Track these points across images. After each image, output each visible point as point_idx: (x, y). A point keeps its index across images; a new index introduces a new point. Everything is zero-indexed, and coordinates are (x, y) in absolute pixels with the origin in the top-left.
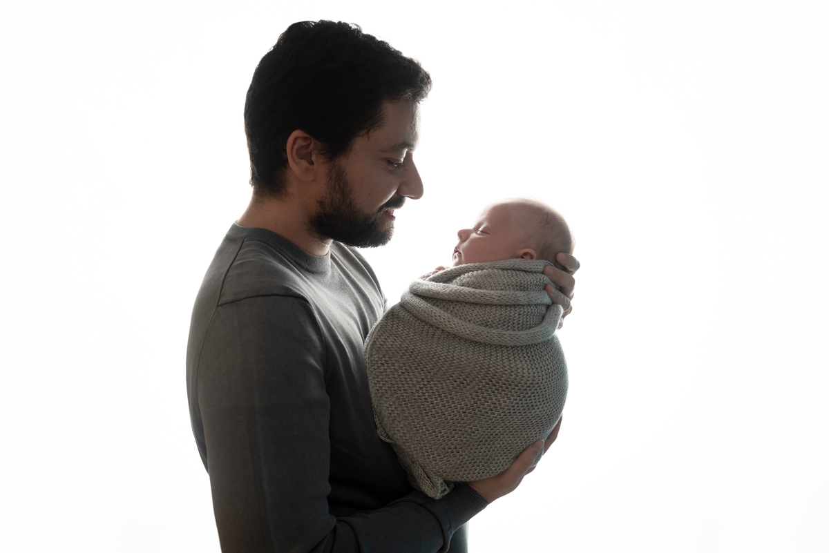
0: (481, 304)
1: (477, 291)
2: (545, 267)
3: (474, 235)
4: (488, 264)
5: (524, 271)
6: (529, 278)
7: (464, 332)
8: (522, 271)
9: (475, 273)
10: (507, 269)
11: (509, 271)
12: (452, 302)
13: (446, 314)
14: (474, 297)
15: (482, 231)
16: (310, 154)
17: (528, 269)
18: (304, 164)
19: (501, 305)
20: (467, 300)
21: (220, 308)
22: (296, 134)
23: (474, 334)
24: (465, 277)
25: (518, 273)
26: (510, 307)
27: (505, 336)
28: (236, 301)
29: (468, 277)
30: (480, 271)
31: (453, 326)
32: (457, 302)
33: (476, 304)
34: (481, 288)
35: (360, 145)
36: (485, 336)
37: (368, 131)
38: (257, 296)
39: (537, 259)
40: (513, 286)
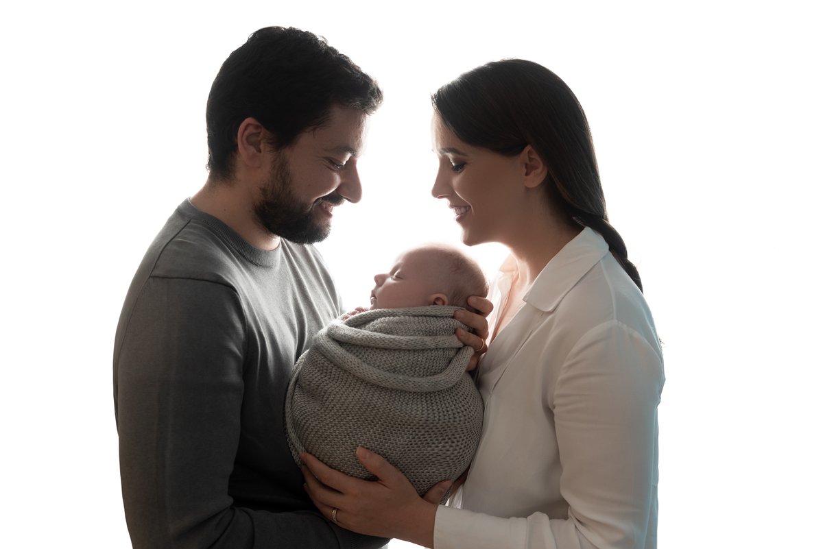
0: (391, 349)
1: (388, 336)
2: (455, 311)
3: (390, 281)
4: (401, 310)
5: (435, 316)
6: (439, 324)
7: (371, 378)
8: (433, 316)
9: (387, 319)
10: (418, 316)
11: (420, 318)
12: (364, 347)
13: (356, 360)
14: (383, 343)
15: (396, 276)
16: (260, 141)
17: (439, 314)
18: (252, 150)
19: (409, 350)
20: (377, 346)
21: (151, 279)
22: (248, 120)
23: (381, 380)
24: (378, 323)
25: (428, 318)
26: (418, 353)
27: (410, 383)
28: (167, 278)
29: (381, 322)
30: (392, 318)
31: (361, 371)
32: (369, 347)
33: (386, 350)
34: (393, 334)
35: (306, 140)
36: (391, 382)
37: (314, 129)
38: (189, 278)
39: (448, 305)
40: (422, 331)
